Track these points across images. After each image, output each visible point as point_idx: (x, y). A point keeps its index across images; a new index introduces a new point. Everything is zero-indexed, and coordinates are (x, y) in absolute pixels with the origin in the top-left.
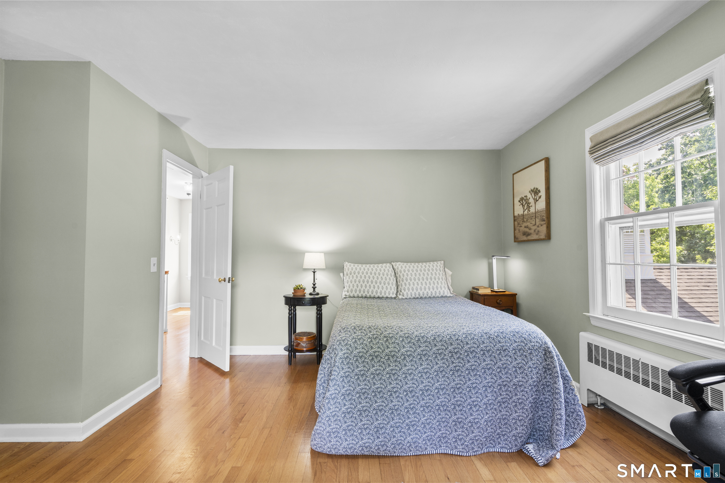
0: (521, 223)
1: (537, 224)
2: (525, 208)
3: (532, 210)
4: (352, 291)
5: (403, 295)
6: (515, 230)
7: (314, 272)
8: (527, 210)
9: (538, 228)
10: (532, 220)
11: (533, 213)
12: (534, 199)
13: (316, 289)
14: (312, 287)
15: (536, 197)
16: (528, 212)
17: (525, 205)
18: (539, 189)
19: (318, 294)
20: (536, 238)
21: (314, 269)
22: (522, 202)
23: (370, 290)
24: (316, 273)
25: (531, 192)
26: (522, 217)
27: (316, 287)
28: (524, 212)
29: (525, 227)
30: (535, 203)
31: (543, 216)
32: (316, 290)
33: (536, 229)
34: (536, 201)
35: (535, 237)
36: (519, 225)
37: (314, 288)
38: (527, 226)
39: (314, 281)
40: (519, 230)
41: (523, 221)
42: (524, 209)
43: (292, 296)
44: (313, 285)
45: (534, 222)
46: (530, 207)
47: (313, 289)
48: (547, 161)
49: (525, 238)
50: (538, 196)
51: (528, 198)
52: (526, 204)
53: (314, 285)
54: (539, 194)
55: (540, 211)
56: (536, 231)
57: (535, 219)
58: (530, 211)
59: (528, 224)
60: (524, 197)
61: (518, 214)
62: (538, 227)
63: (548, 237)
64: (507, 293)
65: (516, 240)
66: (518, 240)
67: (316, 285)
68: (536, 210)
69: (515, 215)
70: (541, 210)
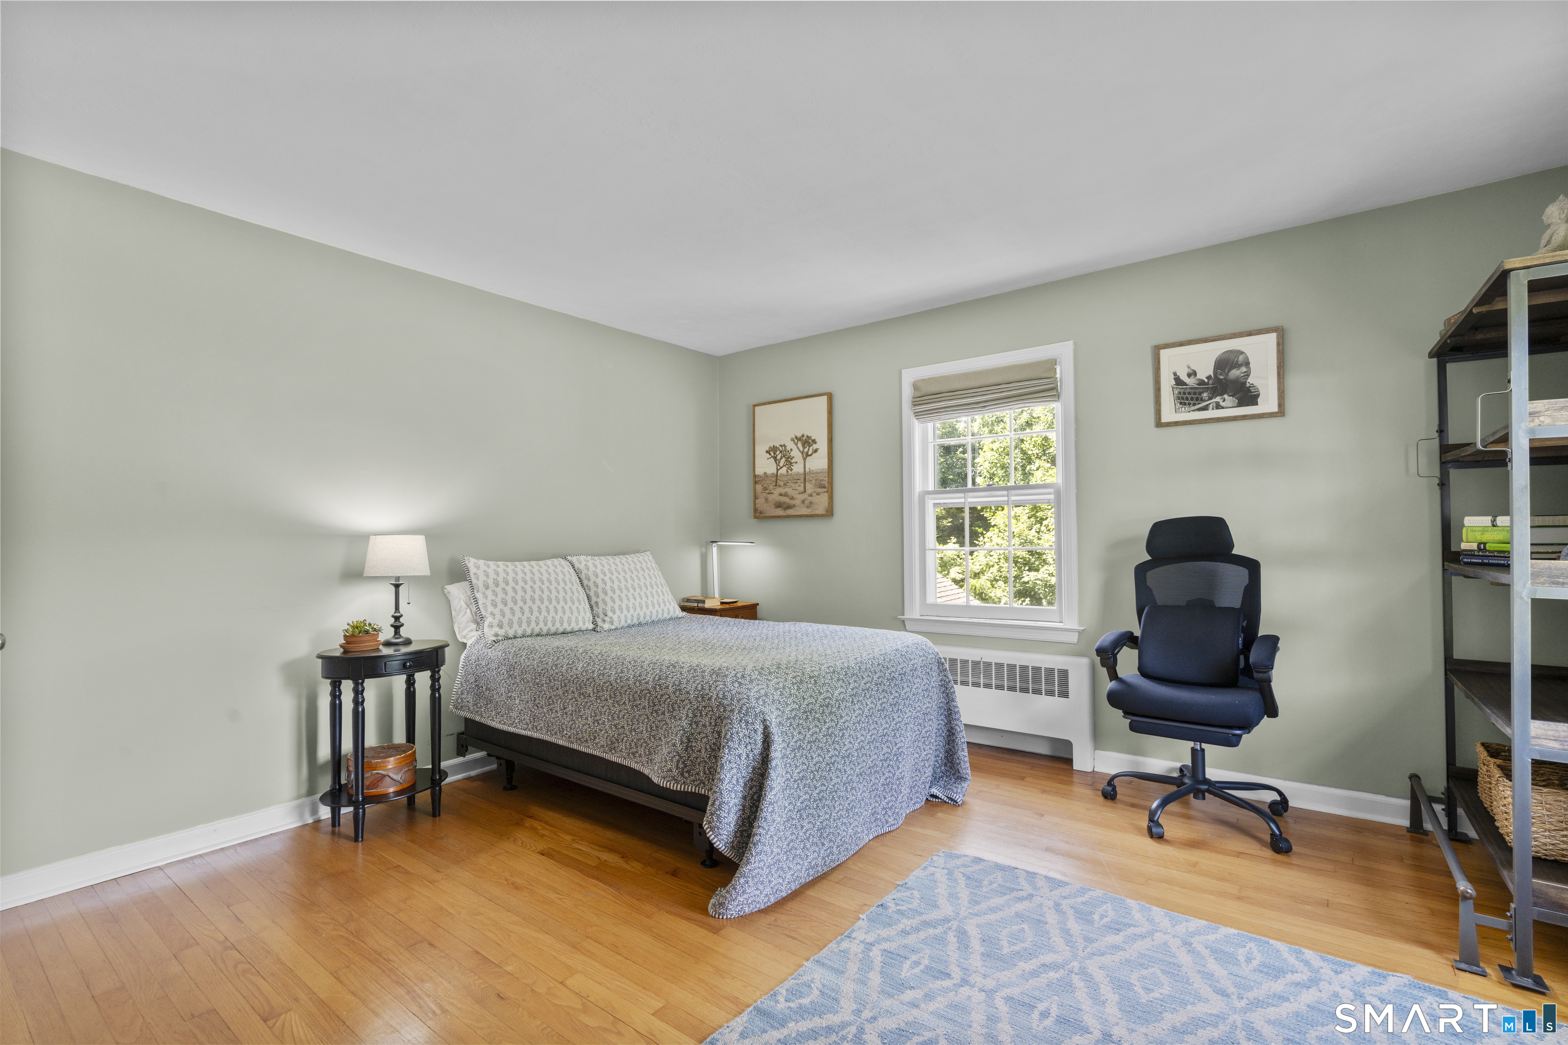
0: (771, 487)
1: (809, 491)
2: (781, 464)
3: (798, 468)
4: (511, 624)
5: (612, 623)
6: (756, 497)
7: (397, 586)
8: (785, 469)
9: (811, 498)
10: (797, 485)
11: (798, 474)
12: (802, 453)
13: (401, 629)
14: (392, 626)
15: (806, 450)
16: (787, 471)
17: (781, 459)
18: (813, 438)
19: (408, 642)
20: (805, 514)
21: (398, 578)
22: (774, 454)
23: (550, 619)
24: (401, 588)
25: (796, 441)
26: (774, 479)
27: (402, 625)
28: (778, 470)
29: (781, 495)
30: (805, 460)
31: (822, 480)
32: (403, 631)
33: (806, 499)
34: (806, 456)
35: (804, 511)
36: (767, 491)
37: (397, 628)
38: (786, 493)
39: (397, 608)
40: (766, 500)
41: (776, 485)
42: (778, 465)
43: (338, 653)
44: (393, 620)
45: (802, 489)
46: (791, 463)
47: (393, 629)
48: (830, 397)
49: (780, 512)
50: (811, 448)
51: (788, 449)
52: (784, 459)
53: (397, 618)
54: (814, 445)
55: (815, 472)
56: (806, 502)
57: (805, 484)
58: (791, 470)
59: (788, 490)
60: (778, 446)
61: (765, 473)
62: (811, 495)
63: (829, 513)
64: (739, 604)
65: (758, 515)
66: (764, 515)
67: (401, 620)
68: (807, 470)
69: (757, 474)
70: (819, 471)
